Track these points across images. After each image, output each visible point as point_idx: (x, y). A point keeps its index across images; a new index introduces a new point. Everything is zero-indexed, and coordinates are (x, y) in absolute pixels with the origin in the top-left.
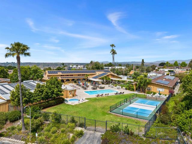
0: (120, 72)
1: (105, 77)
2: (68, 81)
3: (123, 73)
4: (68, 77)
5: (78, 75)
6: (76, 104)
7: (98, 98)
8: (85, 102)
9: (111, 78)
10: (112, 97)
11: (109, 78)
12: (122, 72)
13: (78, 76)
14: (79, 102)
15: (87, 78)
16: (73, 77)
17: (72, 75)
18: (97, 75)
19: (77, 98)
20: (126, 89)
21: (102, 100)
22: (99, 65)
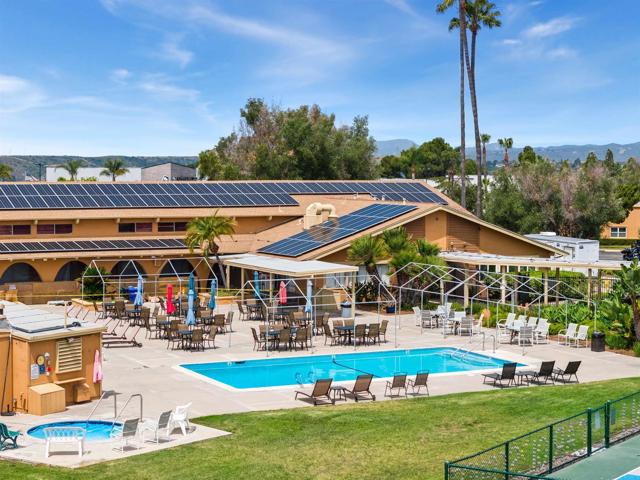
0: (531, 205)
1: (389, 236)
2: (26, 285)
3: (558, 217)
4: (21, 240)
5: (127, 226)
6: (94, 458)
7: (316, 412)
8: (190, 448)
9: (451, 248)
10: (464, 402)
11: (428, 252)
12: (554, 200)
13: (126, 237)
14: (127, 449)
15: (214, 249)
16: (70, 246)
17: (65, 227)
18: (310, 220)
19: (107, 416)
20: (598, 342)
21: (361, 425)
22: (331, 141)
